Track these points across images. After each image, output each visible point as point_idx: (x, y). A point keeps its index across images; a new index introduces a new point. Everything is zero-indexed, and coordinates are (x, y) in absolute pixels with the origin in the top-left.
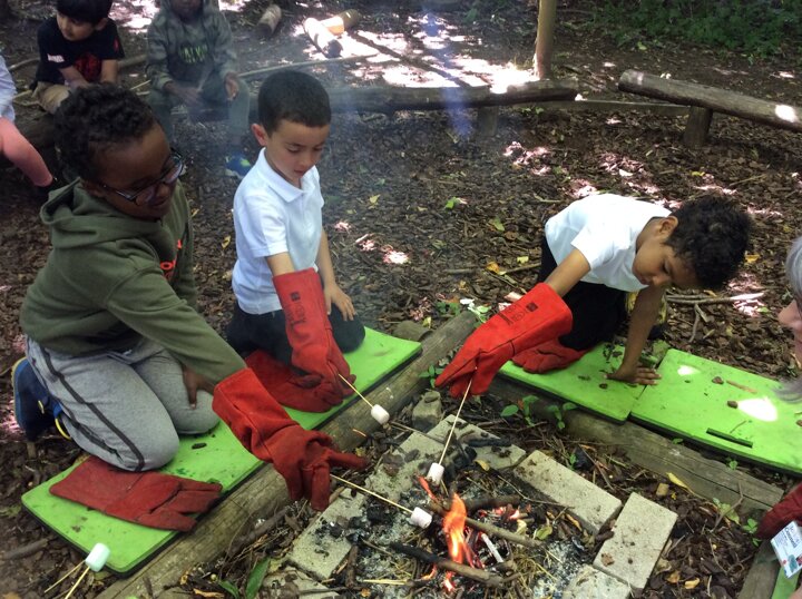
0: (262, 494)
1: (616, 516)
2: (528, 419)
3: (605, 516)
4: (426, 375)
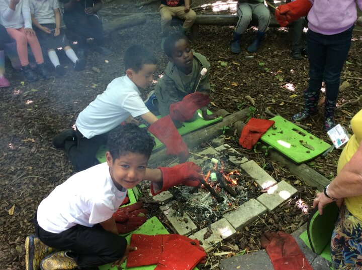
1: (272, 186)
2: (255, 150)
3: (268, 185)
4: (222, 129)
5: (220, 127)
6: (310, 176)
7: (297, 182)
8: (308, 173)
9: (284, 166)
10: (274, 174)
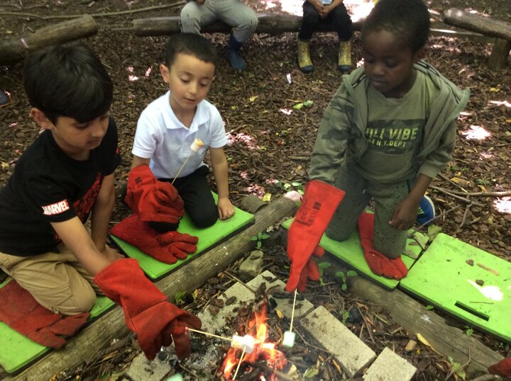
0: (118, 322)
1: (369, 365)
2: (321, 280)
3: (360, 365)
4: (254, 239)
5: (251, 235)
6: (432, 330)
7: (411, 345)
8: (428, 324)
9: (379, 309)
10: (365, 329)
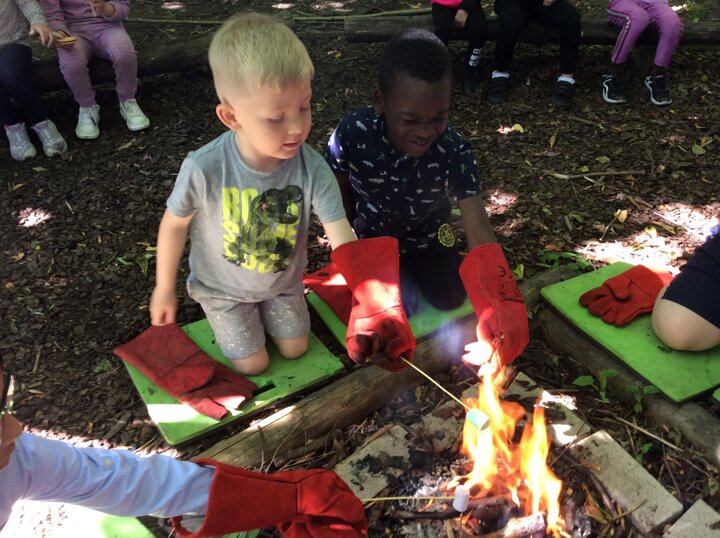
0: (317, 413)
1: (672, 521)
2: (602, 394)
3: (659, 519)
10: (666, 472)
